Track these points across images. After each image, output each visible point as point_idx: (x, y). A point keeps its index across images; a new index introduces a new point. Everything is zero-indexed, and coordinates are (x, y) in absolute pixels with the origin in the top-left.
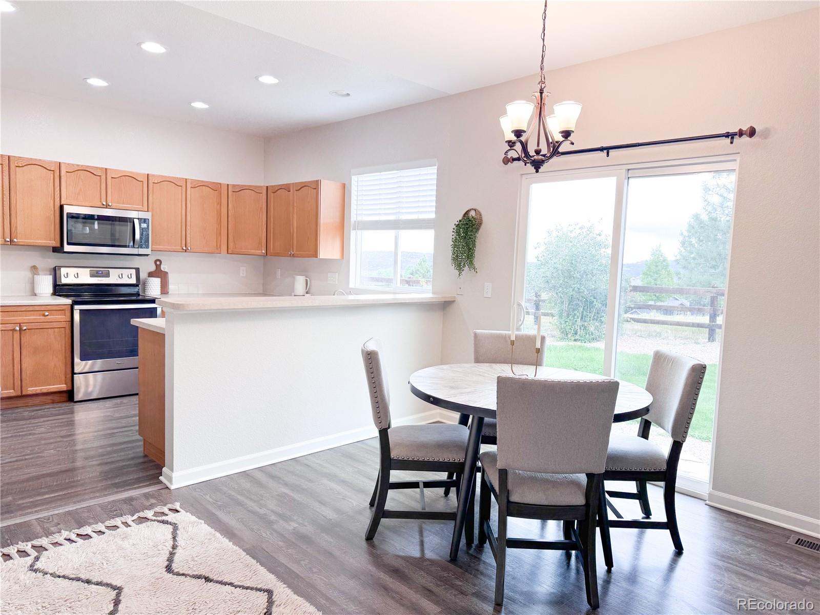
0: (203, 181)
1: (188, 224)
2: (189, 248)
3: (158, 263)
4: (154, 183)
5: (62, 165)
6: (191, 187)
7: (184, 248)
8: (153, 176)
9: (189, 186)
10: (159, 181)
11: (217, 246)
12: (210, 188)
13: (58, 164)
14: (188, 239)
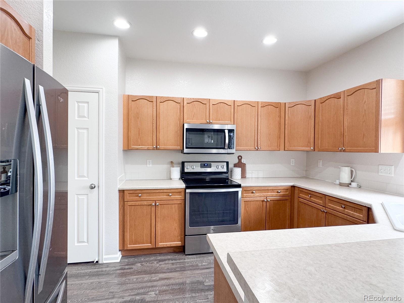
0: (268, 102)
1: (259, 131)
2: (259, 148)
3: (240, 158)
4: (238, 106)
5: (185, 99)
6: (261, 107)
7: (256, 148)
8: (237, 101)
9: (260, 106)
10: (241, 105)
11: (277, 146)
12: (274, 106)
13: (183, 99)
14: (259, 142)
